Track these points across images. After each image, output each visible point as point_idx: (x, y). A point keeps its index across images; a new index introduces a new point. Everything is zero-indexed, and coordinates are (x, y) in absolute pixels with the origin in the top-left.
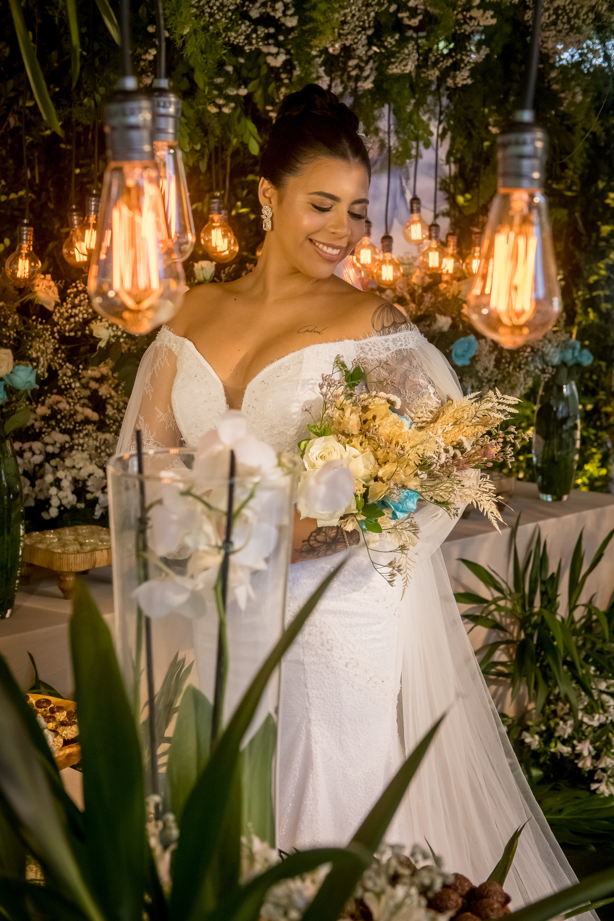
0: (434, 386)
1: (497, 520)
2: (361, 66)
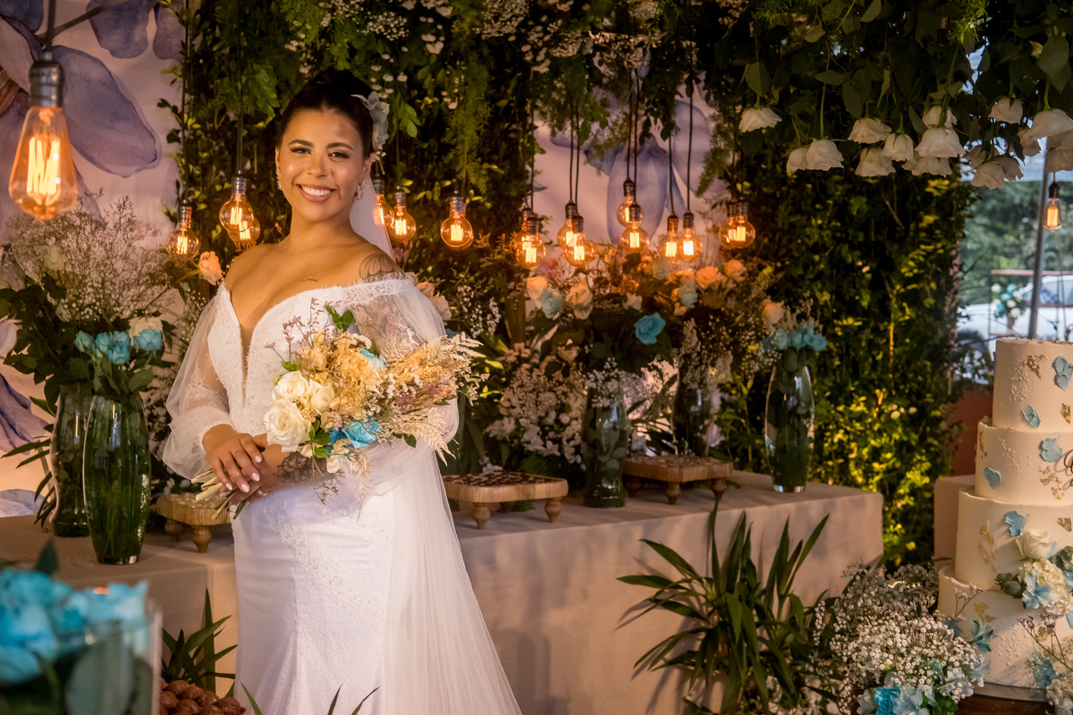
0: (413, 330)
1: (444, 451)
2: (536, 51)
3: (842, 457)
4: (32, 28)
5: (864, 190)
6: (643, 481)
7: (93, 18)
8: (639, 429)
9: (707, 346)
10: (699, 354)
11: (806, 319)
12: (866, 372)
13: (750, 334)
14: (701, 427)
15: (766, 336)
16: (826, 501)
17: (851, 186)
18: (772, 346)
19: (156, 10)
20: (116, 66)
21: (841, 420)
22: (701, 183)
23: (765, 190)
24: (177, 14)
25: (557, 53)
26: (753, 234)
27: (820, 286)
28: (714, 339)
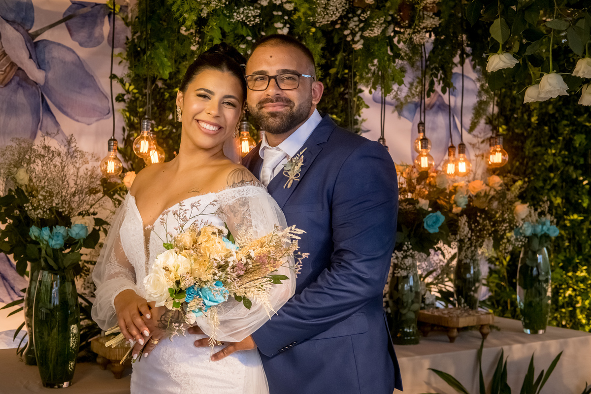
2: (353, 34)
3: (572, 306)
4: (26, 28)
5: (583, 130)
6: (433, 326)
7: (68, 21)
8: (432, 289)
9: (476, 234)
10: (470, 239)
11: (545, 215)
12: (587, 250)
13: (505, 225)
14: (473, 288)
15: (517, 227)
16: (562, 340)
17: (574, 128)
18: (521, 234)
19: (109, 16)
20: (83, 53)
21: (570, 282)
22: (471, 124)
23: (516, 131)
24: (123, 19)
25: (367, 34)
26: (507, 157)
27: (554, 193)
28: (480, 229)
